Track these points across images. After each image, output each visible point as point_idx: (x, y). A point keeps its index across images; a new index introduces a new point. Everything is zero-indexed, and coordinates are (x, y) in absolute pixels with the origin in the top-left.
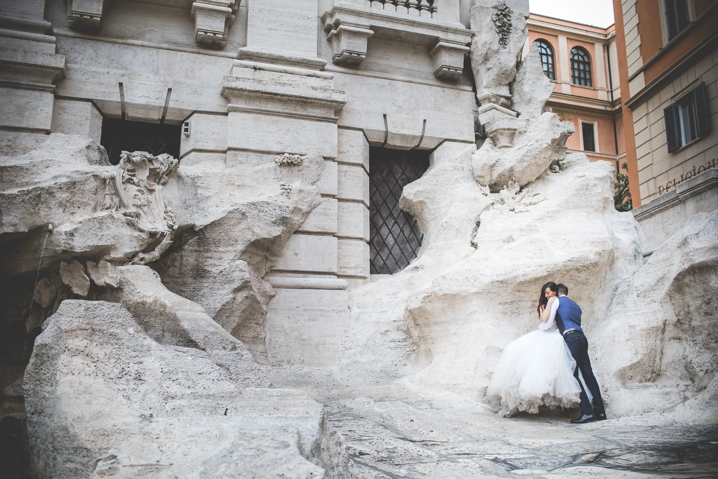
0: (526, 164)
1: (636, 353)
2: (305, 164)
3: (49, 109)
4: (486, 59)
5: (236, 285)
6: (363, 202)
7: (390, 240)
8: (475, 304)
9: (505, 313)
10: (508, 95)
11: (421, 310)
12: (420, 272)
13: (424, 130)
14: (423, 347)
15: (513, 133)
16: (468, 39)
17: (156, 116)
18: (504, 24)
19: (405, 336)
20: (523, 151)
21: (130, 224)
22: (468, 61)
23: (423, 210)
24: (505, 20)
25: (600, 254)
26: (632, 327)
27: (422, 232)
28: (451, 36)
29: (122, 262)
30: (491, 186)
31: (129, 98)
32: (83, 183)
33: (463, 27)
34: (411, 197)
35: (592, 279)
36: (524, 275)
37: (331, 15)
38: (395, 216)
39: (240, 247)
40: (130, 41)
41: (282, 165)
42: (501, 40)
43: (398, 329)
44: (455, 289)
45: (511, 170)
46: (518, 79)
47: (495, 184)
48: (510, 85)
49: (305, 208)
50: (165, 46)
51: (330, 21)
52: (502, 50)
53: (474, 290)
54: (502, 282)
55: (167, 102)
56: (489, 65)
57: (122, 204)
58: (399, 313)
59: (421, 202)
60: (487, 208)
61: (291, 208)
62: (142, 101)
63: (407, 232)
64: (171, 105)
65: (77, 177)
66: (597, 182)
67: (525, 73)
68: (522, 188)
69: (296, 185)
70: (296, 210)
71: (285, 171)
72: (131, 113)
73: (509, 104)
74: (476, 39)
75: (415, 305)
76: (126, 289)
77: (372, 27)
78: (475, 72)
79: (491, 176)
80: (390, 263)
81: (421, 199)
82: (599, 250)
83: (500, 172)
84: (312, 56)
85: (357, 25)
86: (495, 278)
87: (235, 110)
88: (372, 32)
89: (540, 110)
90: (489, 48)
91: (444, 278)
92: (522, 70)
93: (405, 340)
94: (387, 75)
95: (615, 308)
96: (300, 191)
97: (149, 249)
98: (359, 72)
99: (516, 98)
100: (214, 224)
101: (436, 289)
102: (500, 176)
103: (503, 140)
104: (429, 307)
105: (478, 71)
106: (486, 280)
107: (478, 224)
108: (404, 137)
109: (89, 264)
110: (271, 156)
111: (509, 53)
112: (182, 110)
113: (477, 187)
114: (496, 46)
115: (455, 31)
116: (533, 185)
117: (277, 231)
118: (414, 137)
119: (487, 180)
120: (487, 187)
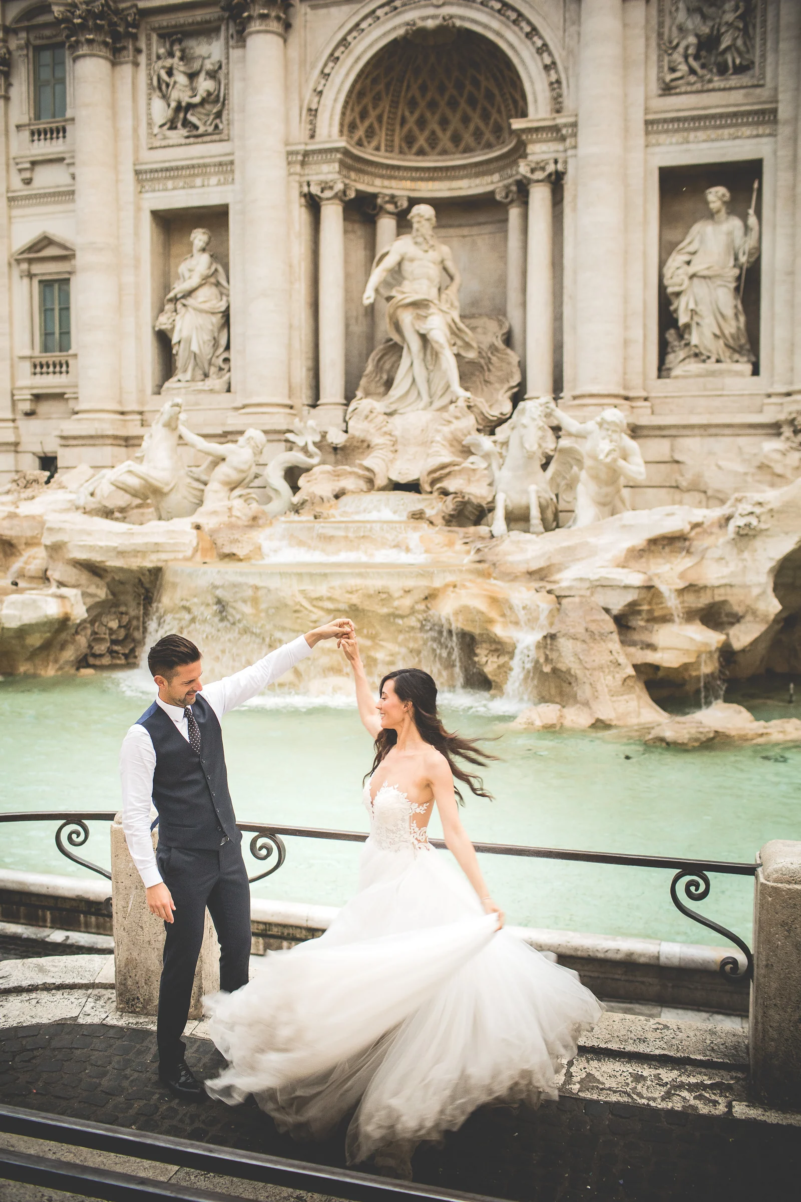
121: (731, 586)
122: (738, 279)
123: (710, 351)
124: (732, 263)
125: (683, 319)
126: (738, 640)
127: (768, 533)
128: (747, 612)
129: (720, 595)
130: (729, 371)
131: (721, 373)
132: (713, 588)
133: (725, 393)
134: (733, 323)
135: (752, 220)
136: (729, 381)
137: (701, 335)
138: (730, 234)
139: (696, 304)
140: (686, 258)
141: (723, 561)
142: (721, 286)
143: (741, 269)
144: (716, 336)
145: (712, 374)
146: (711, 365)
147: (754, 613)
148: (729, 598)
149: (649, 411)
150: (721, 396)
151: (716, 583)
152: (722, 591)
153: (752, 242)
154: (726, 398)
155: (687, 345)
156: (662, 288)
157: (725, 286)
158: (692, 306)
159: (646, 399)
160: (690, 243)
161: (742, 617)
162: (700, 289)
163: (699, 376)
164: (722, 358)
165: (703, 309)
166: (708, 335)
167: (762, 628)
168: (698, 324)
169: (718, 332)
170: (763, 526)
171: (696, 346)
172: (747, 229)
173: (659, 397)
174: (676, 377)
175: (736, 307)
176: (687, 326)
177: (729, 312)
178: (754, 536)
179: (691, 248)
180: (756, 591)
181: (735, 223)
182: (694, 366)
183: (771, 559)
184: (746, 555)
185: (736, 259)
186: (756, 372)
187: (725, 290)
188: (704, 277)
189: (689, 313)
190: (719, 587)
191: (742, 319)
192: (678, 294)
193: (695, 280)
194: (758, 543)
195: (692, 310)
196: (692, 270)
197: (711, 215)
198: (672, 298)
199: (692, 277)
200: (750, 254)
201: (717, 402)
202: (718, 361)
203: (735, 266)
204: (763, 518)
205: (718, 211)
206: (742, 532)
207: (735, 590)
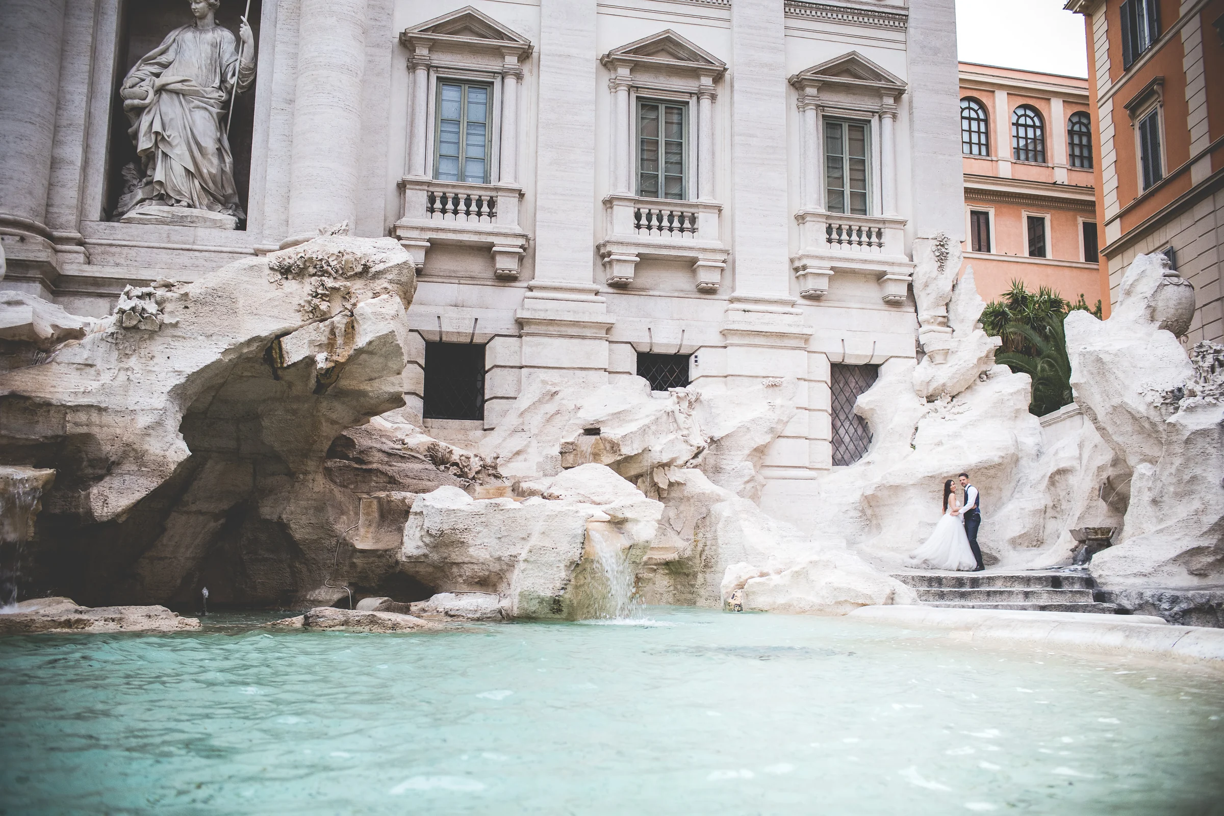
0: (955, 380)
1: (1024, 527)
2: (784, 385)
3: (606, 353)
4: (926, 285)
5: (746, 479)
6: (826, 411)
7: (847, 439)
8: (912, 492)
9: (934, 499)
10: (946, 314)
11: (874, 496)
12: (871, 466)
13: (874, 349)
14: (874, 522)
15: (946, 352)
16: (911, 270)
17: (673, 351)
18: (942, 253)
19: (860, 514)
20: (954, 370)
21: (686, 442)
22: (910, 287)
23: (873, 415)
24: (943, 250)
25: (1003, 457)
26: (1022, 509)
27: (872, 431)
28: (896, 269)
29: (681, 467)
30: (927, 397)
31: (655, 340)
32: (661, 418)
33: (906, 260)
34: (863, 406)
35: (999, 474)
36: (947, 472)
37: (799, 259)
38: (850, 417)
39: (747, 452)
40: (651, 293)
41: (768, 386)
42: (940, 267)
43: (855, 509)
44: (897, 481)
45: (944, 385)
46: (953, 300)
47: (931, 395)
48: (947, 305)
49: (785, 419)
50: (676, 294)
51: (797, 264)
52: (941, 276)
53: (911, 482)
54: (931, 477)
55: (682, 340)
56: (929, 290)
57: (679, 428)
58: (856, 497)
59: (872, 409)
60: (924, 417)
61: (776, 420)
62: (665, 341)
63: (860, 431)
64: (684, 343)
65: (658, 414)
66: (1010, 397)
67: (959, 294)
68: (953, 397)
69: (778, 402)
70: (779, 421)
71: (771, 390)
72: (656, 350)
73: (945, 322)
74: (917, 269)
75: (869, 492)
76: (689, 484)
77: (832, 268)
78: (916, 297)
79: (928, 389)
80: (847, 457)
81: (872, 407)
82: (1002, 454)
83: (935, 386)
84: (785, 296)
85: (820, 268)
86: (926, 474)
87: (732, 345)
88: (832, 272)
89: (972, 328)
90: (929, 277)
91: (890, 474)
92: (957, 291)
93: (860, 517)
94: (844, 304)
95: (1017, 495)
96: (782, 406)
97: (696, 456)
98: (822, 304)
99: (951, 316)
100: (727, 435)
101: (884, 482)
102: (935, 389)
103: (939, 358)
104: (879, 494)
105: (919, 296)
106: (920, 476)
107: (917, 429)
108: (858, 356)
109: (666, 468)
110: (759, 379)
111: (946, 278)
112: (693, 346)
113: (917, 399)
114: (935, 273)
115: (900, 265)
116: (963, 394)
117: (768, 438)
118: (866, 356)
119: (925, 393)
120: (925, 398)
121: (100, 410)
122: (225, 105)
123: (180, 193)
124: (217, 83)
125: (144, 143)
126: (105, 502)
127: (178, 332)
128: (125, 455)
129: (77, 424)
130: (205, 220)
131: (192, 222)
132: (65, 409)
133: (195, 247)
134: (215, 161)
135: (246, 30)
136: (202, 233)
137: (169, 169)
138: (216, 45)
139: (164, 128)
140: (155, 69)
141: (92, 371)
142: (198, 107)
143: (230, 93)
144: (188, 171)
145: (180, 221)
146: (181, 210)
147: (140, 457)
148: (95, 430)
149: (81, 258)
150: (188, 250)
151: (71, 401)
152: (82, 417)
153: (245, 59)
154: (197, 253)
155: (150, 183)
156: (117, 100)
157: (206, 109)
158: (157, 127)
159: (81, 243)
160: (163, 53)
161: (117, 464)
162: (170, 107)
163: (162, 222)
164: (197, 203)
165: (175, 135)
166: (179, 170)
167: (153, 484)
168: (165, 155)
169: (192, 169)
170: (167, 319)
171: (160, 183)
172: (239, 41)
173: (101, 245)
174: (129, 221)
175: (220, 141)
176: (151, 155)
177: (210, 145)
178: (152, 334)
179: (163, 59)
180: (143, 421)
181: (226, 35)
182: (154, 209)
183: (179, 373)
184: (133, 362)
185: (223, 81)
186: (241, 225)
187: (206, 114)
188: (177, 93)
189: (153, 137)
190: (76, 408)
191: (228, 160)
192: (139, 111)
193: (165, 96)
194: (157, 346)
195: (157, 133)
196: (159, 82)
197: (192, 21)
198: (131, 115)
199: (161, 90)
200: (242, 76)
201: (185, 258)
202: (189, 206)
203: (220, 88)
204: (169, 307)
205: (203, 17)
206: (127, 324)
207: (107, 419)
